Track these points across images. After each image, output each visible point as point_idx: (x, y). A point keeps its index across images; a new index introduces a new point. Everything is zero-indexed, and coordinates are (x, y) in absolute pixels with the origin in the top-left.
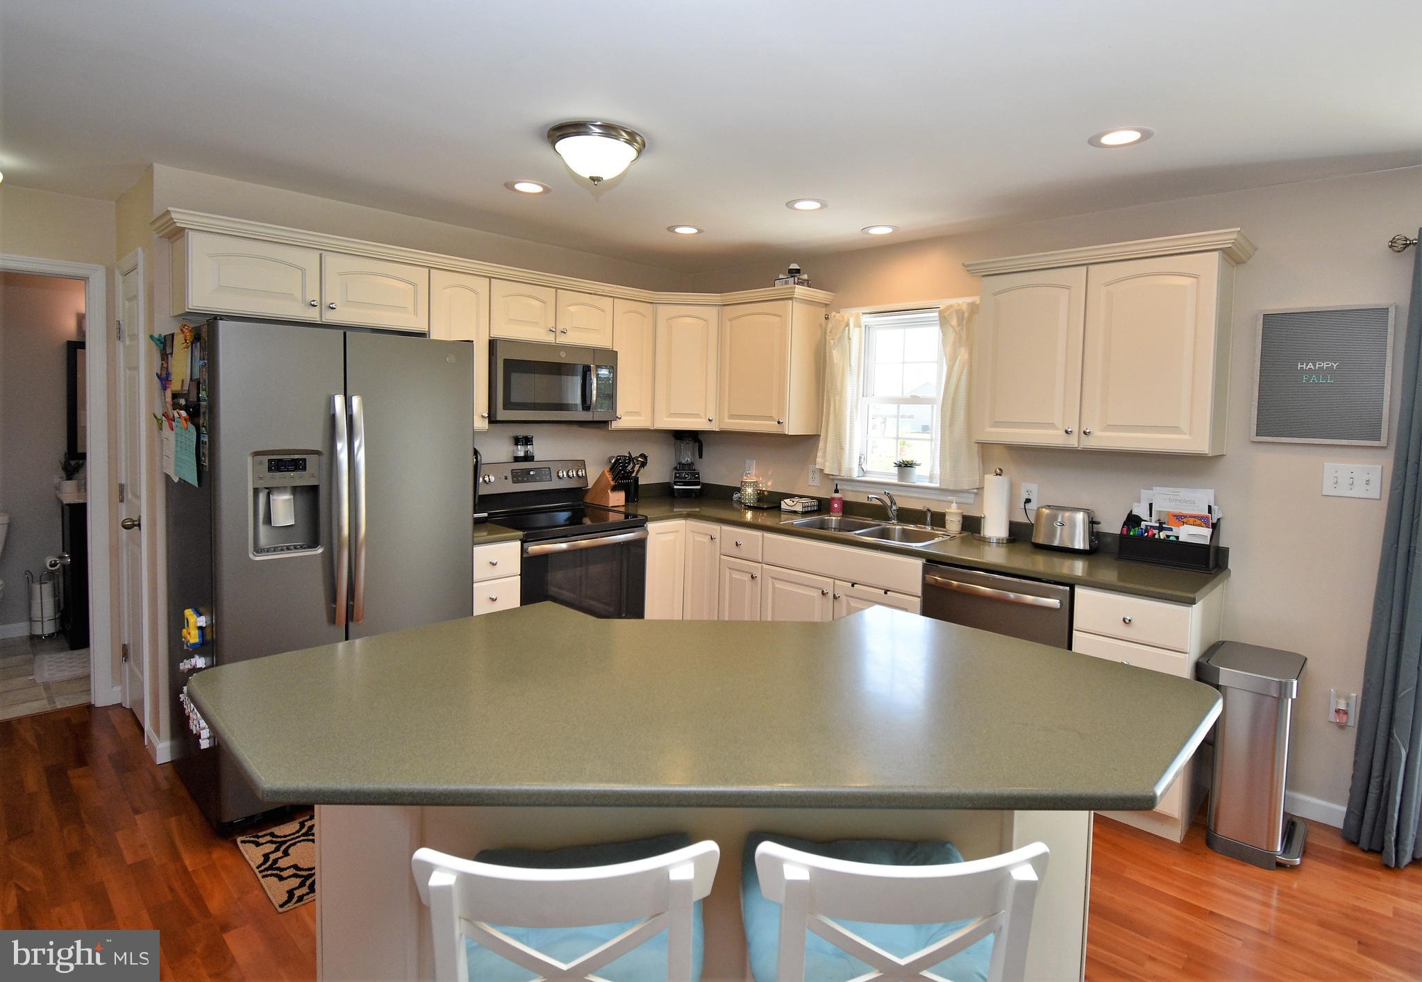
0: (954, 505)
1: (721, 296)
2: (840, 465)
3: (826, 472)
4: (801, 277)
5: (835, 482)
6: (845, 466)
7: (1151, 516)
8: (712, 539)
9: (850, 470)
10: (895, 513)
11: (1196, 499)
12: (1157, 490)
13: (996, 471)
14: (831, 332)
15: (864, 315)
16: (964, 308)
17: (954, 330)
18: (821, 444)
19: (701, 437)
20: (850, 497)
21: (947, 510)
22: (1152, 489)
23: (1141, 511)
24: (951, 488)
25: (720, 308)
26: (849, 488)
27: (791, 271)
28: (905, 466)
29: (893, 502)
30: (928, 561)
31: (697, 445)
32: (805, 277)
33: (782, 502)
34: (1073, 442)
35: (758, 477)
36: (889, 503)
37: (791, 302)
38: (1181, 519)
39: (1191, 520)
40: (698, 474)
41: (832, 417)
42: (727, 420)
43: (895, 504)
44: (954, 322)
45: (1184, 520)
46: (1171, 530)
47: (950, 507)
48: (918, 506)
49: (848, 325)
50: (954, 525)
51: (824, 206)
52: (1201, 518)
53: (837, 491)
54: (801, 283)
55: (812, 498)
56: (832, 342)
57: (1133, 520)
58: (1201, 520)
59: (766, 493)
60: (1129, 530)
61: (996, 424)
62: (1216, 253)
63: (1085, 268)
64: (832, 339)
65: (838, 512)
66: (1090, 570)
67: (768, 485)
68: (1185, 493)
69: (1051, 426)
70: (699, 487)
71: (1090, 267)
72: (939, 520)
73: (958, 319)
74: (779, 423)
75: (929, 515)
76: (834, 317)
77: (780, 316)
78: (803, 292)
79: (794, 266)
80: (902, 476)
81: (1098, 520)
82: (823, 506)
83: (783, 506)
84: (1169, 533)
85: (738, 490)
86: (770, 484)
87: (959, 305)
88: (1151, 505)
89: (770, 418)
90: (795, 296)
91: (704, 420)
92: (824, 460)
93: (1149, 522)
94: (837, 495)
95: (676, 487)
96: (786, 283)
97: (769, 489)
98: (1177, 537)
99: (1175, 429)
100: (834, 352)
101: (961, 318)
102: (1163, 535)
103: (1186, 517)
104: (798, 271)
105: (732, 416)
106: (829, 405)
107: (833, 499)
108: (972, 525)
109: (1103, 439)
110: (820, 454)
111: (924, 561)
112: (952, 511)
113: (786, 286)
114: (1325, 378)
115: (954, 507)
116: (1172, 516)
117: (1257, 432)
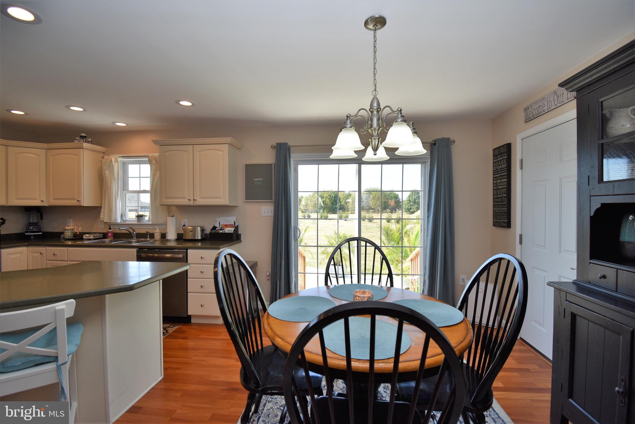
1: (46, 145)
2: (111, 218)
3: (105, 221)
4: (88, 140)
5: (110, 225)
6: (113, 219)
8: (41, 254)
9: (116, 219)
10: (135, 235)
11: (231, 220)
13: (171, 216)
14: (104, 163)
15: (120, 158)
16: (157, 157)
17: (155, 165)
18: (102, 210)
19: (42, 210)
20: (117, 231)
21: (155, 232)
22: (220, 218)
23: (217, 225)
24: (156, 223)
25: (47, 150)
26: (117, 227)
27: (81, 137)
28: (139, 217)
29: (134, 231)
30: (140, 248)
31: (39, 214)
32: (90, 140)
33: (84, 236)
34: (191, 203)
35: (74, 226)
36: (132, 231)
37: (82, 150)
38: (226, 226)
39: (229, 226)
40: (40, 227)
41: (107, 198)
42: (52, 201)
43: (135, 231)
44: (154, 162)
45: (227, 226)
46: (224, 230)
48: (143, 231)
49: (111, 161)
50: (157, 236)
51: (85, 110)
52: (232, 225)
53: (110, 229)
54: (88, 142)
55: (100, 233)
56: (105, 168)
57: (214, 228)
58: (231, 226)
59: (78, 233)
60: (212, 231)
61: (167, 198)
62: (227, 145)
63: (192, 145)
64: (105, 166)
65: (111, 237)
66: (202, 245)
67: (78, 230)
68: (228, 218)
69: (184, 198)
70: (41, 233)
71: (194, 145)
72: (152, 236)
73: (155, 161)
74: (78, 201)
75: (148, 234)
76: (106, 157)
77: (77, 155)
78: (89, 146)
79: (83, 135)
80: (138, 220)
81: (204, 229)
82: (105, 236)
83: (84, 237)
85: (63, 233)
86: (80, 229)
87: (156, 156)
88: (219, 223)
89: (74, 199)
90: (84, 147)
91: (39, 201)
92: (104, 216)
93: (218, 227)
94: (110, 230)
95: (26, 234)
96: (80, 141)
97: (80, 231)
98: (225, 232)
99: (219, 198)
100: (106, 171)
101: (156, 160)
102: (221, 232)
104: (85, 137)
105: (55, 199)
106: (105, 193)
107: (108, 232)
108: (163, 236)
109: (201, 201)
110: (102, 214)
111: (137, 249)
112: (157, 232)
113: (80, 143)
114: (260, 183)
115: (157, 230)
116: (225, 225)
117: (246, 199)
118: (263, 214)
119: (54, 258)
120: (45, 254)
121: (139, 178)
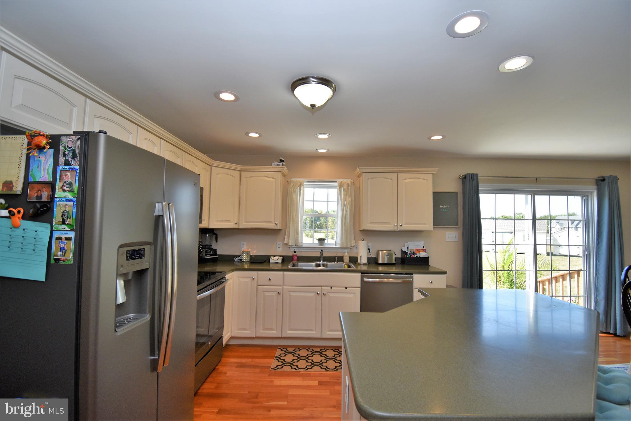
0: (346, 253)
1: (241, 166)
2: (296, 241)
3: (290, 244)
5: (294, 248)
6: (298, 242)
7: (408, 251)
8: (253, 279)
11: (420, 245)
12: (409, 242)
13: (362, 240)
15: (304, 182)
17: (345, 190)
18: (287, 234)
19: (215, 232)
20: (301, 254)
21: (344, 255)
22: (407, 242)
23: (405, 249)
24: (345, 247)
25: (240, 172)
28: (321, 240)
30: (361, 273)
31: (215, 236)
35: (249, 250)
37: (280, 173)
40: (216, 250)
42: (244, 223)
44: (345, 187)
47: (345, 254)
49: (300, 185)
50: (346, 260)
53: (295, 252)
55: (280, 256)
57: (404, 253)
58: (423, 250)
60: (404, 256)
61: (371, 223)
62: (432, 174)
63: (397, 174)
65: (296, 260)
68: (417, 243)
69: (389, 223)
70: (217, 256)
71: (398, 174)
72: (341, 259)
74: (276, 224)
75: (337, 257)
76: (292, 181)
80: (320, 244)
81: (391, 253)
83: (271, 260)
84: (417, 255)
85: (238, 256)
87: (345, 181)
88: (408, 247)
89: (270, 222)
90: (283, 171)
91: (233, 223)
92: (289, 240)
94: (295, 254)
95: (206, 257)
97: (254, 254)
98: (419, 256)
99: (424, 224)
100: (294, 195)
101: (348, 186)
102: (415, 256)
103: (420, 250)
105: (246, 222)
108: (354, 259)
109: (406, 227)
110: (286, 237)
112: (346, 255)
113: (279, 166)
114: (446, 210)
115: (346, 254)
116: (417, 250)
117: (433, 224)
118: (447, 240)
119: (268, 283)
120: (256, 279)
121: (327, 202)
